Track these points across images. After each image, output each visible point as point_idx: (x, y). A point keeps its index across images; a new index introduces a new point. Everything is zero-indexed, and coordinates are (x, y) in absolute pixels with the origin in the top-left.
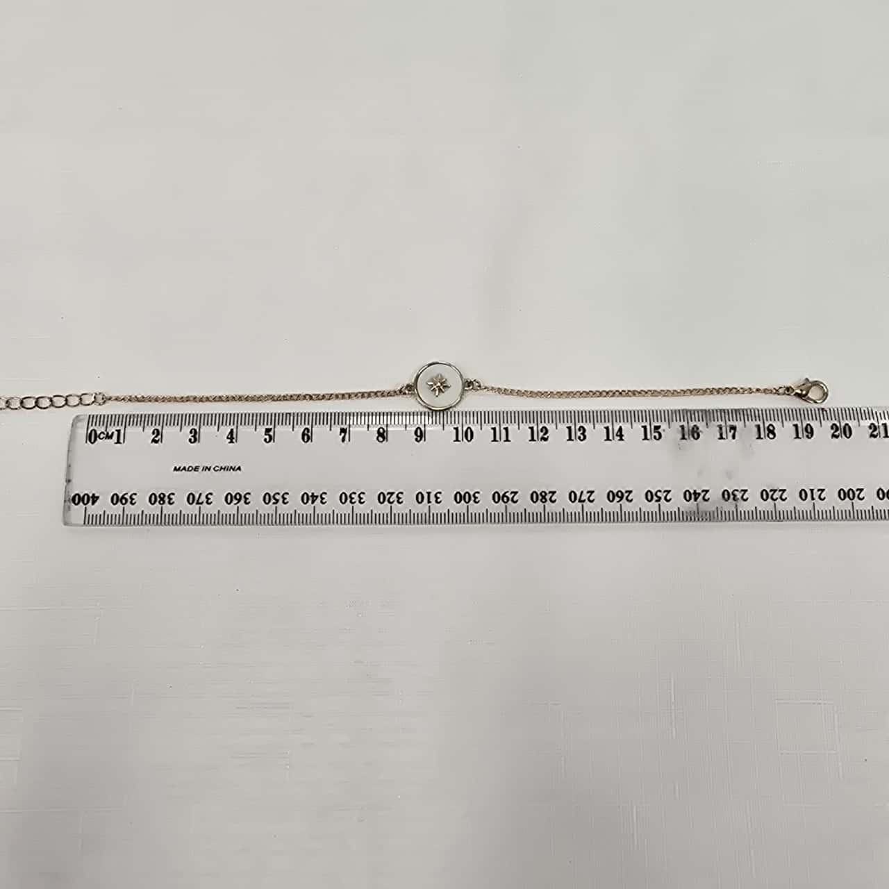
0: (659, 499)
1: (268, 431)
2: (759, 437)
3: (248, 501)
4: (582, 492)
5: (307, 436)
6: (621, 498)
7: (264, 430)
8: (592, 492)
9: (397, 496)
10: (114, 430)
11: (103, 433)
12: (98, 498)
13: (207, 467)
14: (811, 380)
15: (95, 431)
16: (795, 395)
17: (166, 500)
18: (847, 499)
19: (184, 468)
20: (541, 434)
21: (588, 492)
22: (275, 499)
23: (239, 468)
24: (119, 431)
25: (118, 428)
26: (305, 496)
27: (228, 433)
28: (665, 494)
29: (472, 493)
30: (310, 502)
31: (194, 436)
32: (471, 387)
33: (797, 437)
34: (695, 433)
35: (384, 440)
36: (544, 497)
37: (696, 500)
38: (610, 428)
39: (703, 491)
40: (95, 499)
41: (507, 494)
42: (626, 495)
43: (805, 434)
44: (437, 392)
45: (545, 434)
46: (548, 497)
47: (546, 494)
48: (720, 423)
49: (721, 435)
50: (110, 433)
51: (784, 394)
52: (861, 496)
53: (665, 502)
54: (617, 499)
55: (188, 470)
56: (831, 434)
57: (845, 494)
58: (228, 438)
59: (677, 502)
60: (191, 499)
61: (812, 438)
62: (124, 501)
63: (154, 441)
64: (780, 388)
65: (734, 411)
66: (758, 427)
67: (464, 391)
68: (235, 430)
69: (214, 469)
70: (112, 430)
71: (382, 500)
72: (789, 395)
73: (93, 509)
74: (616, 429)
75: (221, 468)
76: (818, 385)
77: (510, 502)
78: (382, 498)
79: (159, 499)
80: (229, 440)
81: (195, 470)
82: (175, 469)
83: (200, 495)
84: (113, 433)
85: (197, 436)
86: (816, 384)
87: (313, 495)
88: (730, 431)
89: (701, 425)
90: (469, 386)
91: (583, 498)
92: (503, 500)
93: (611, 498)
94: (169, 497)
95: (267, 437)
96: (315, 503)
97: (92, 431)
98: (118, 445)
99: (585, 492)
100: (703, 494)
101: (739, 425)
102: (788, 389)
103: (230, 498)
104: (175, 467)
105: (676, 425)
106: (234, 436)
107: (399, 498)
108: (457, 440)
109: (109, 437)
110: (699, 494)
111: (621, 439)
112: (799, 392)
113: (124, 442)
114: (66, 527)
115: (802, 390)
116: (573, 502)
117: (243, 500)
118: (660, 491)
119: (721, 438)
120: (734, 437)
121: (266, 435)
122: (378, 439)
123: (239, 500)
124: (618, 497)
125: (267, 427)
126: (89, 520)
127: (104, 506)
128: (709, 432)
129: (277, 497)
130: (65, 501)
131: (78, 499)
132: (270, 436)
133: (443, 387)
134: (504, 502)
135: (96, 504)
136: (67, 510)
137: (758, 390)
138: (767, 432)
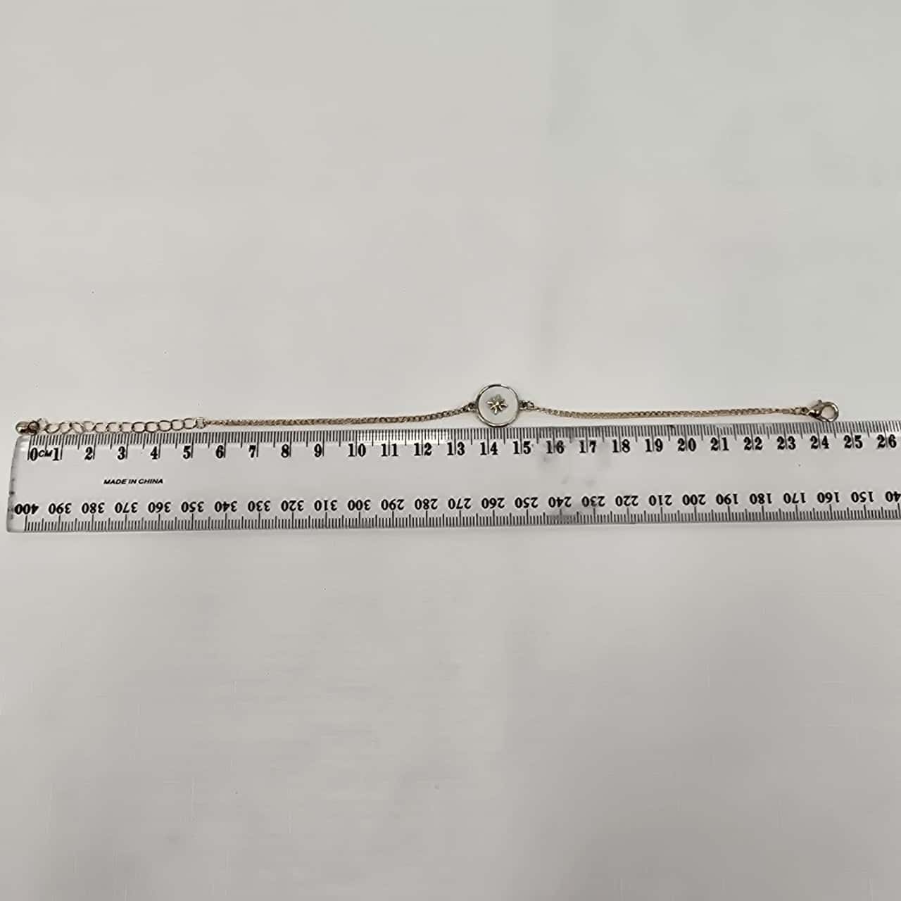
0: (528, 505)
1: (187, 448)
2: (616, 451)
3: (168, 510)
4: (460, 500)
5: (221, 453)
6: (494, 505)
7: (183, 448)
8: (469, 500)
9: (298, 504)
10: (52, 449)
11: (42, 451)
12: (37, 507)
13: (133, 481)
14: (823, 401)
15: (36, 449)
16: (809, 414)
17: (97, 509)
18: (690, 504)
19: (113, 482)
20: (425, 450)
21: (465, 500)
22: (192, 507)
23: (161, 481)
24: (57, 450)
25: (56, 447)
26: (218, 505)
27: (152, 451)
28: (532, 501)
29: (363, 501)
30: (222, 510)
31: (122, 454)
32: (526, 408)
33: (649, 450)
34: (560, 447)
35: (287, 456)
36: (426, 504)
37: (559, 505)
38: (486, 445)
39: (566, 498)
40: (35, 508)
41: (394, 502)
42: (498, 502)
43: (655, 447)
44: (496, 411)
45: (428, 449)
46: (430, 504)
47: (428, 501)
48: (582, 439)
49: (582, 449)
50: (49, 452)
51: (800, 414)
52: (703, 501)
53: (532, 508)
54: (490, 505)
55: (117, 483)
56: (677, 447)
57: (689, 500)
58: (152, 454)
59: (543, 508)
60: (119, 508)
61: (662, 451)
62: (60, 511)
63: (87, 458)
64: (797, 408)
65: (594, 429)
66: (615, 442)
67: (519, 411)
68: (158, 448)
69: (139, 482)
70: (50, 448)
71: (285, 508)
72: (804, 414)
73: (33, 518)
74: (491, 444)
75: (146, 481)
76: (831, 406)
77: (397, 508)
78: (285, 506)
79: (91, 508)
80: (152, 457)
81: (123, 483)
82: (106, 482)
83: (127, 504)
84: (51, 451)
85: (125, 453)
86: (828, 405)
87: (225, 503)
88: (590, 446)
89: (566, 441)
90: (524, 407)
91: (460, 505)
92: (391, 507)
93: (485, 505)
94: (99, 507)
95: (186, 454)
96: (227, 511)
97: (33, 450)
98: (56, 461)
99: (462, 500)
100: (565, 501)
101: (598, 440)
102: (803, 409)
103: (154, 507)
104: (105, 481)
105: (543, 441)
106: (158, 453)
107: (299, 506)
108: (351, 455)
109: (48, 454)
110: (562, 501)
111: (495, 453)
112: (813, 411)
113: (61, 458)
114: (9, 533)
115: (815, 411)
116: (451, 508)
117: (164, 508)
118: (528, 498)
119: (582, 451)
120: (593, 451)
121: (185, 451)
122: (282, 455)
123: (161, 509)
124: (492, 504)
125: (186, 445)
126: (29, 528)
127: (42, 515)
128: (572, 447)
129: (194, 505)
130: (8, 510)
131: (20, 509)
132: (188, 453)
133: (500, 405)
134: (392, 509)
135: (37, 512)
136: (10, 518)
137: (777, 410)
138: (622, 446)
